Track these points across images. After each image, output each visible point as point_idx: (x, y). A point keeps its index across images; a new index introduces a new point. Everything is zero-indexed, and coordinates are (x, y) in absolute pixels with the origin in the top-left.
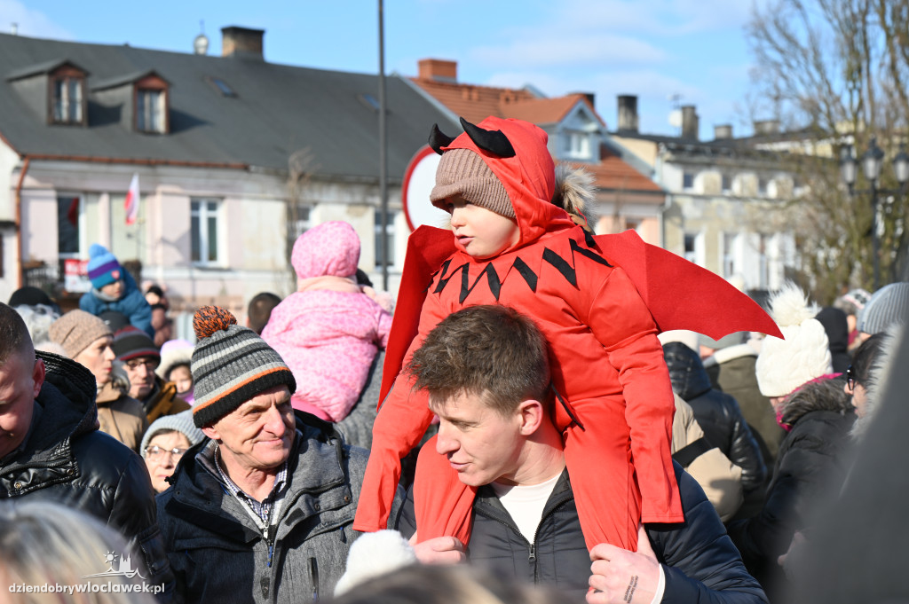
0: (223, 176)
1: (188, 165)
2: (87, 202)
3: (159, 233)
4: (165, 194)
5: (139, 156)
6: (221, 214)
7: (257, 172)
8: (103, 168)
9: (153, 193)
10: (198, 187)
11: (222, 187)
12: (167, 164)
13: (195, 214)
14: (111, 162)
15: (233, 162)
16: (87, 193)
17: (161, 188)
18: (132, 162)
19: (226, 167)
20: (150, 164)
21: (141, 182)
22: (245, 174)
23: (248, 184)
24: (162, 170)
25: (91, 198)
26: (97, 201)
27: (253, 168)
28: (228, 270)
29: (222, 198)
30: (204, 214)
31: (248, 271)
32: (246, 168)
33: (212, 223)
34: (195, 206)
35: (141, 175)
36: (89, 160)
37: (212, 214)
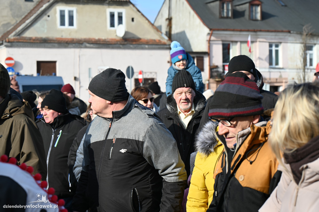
0: (281, 35)
1: (268, 31)
2: (232, 45)
3: (258, 56)
4: (260, 42)
5: (251, 28)
6: (280, 49)
7: (293, 33)
8: (238, 33)
9: (256, 42)
10: (272, 39)
11: (281, 39)
12: (261, 31)
13: (271, 48)
14: (241, 31)
15: (284, 30)
16: (232, 42)
17: (258, 40)
18: (248, 31)
19: (282, 31)
20: (255, 31)
21: (251, 38)
22: (289, 34)
23: (290, 38)
24: (259, 33)
25: (234, 43)
26: (236, 45)
27: (292, 32)
28: (283, 68)
29: (281, 43)
30: (274, 49)
31: (290, 69)
32: (289, 32)
33: (277, 52)
34: (271, 46)
35: (251, 35)
36: (233, 30)
37: (277, 49)
